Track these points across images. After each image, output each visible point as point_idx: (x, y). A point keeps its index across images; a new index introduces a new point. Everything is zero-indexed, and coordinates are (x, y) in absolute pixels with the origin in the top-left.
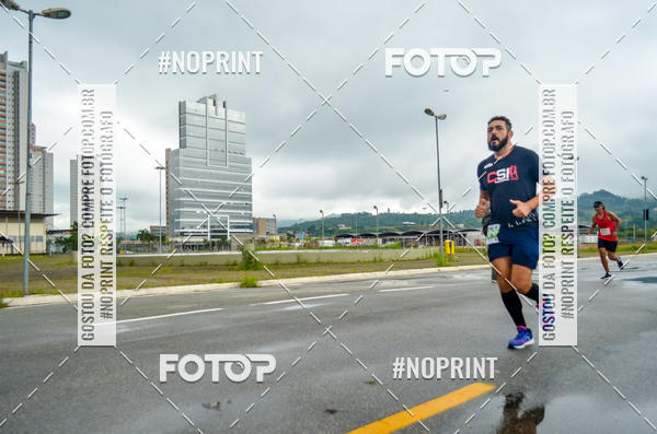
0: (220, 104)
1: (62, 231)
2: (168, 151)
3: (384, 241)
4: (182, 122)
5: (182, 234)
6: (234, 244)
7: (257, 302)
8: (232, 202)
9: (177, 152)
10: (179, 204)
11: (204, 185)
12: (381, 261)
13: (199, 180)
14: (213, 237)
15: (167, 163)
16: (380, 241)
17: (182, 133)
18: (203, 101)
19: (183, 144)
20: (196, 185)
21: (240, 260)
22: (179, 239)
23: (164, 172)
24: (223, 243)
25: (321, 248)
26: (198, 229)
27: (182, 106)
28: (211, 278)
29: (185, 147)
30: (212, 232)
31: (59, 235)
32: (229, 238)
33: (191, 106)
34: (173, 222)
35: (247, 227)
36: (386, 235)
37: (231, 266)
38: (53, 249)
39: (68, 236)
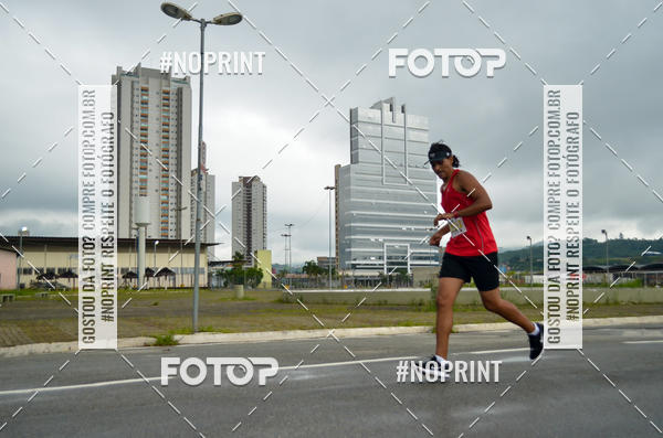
0: (398, 108)
1: (223, 263)
2: (338, 167)
3: (616, 277)
4: (354, 133)
5: (354, 267)
6: (416, 280)
7: (461, 351)
8: (413, 228)
9: (347, 169)
10: (351, 231)
11: (380, 207)
12: (616, 303)
13: (373, 201)
14: (389, 270)
15: (336, 181)
16: (610, 276)
17: (354, 146)
18: (378, 106)
19: (354, 159)
20: (370, 207)
21: (427, 299)
22: (350, 273)
23: (333, 192)
24: (402, 278)
25: (529, 285)
26: (373, 260)
27: (353, 114)
28: (396, 319)
29: (357, 162)
30: (389, 264)
31: (221, 267)
32: (409, 272)
33: (363, 114)
34: (343, 252)
35: (433, 258)
36: (617, 269)
37: (416, 306)
38: (214, 283)
39: (229, 268)
